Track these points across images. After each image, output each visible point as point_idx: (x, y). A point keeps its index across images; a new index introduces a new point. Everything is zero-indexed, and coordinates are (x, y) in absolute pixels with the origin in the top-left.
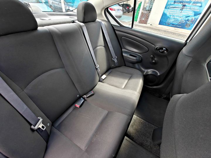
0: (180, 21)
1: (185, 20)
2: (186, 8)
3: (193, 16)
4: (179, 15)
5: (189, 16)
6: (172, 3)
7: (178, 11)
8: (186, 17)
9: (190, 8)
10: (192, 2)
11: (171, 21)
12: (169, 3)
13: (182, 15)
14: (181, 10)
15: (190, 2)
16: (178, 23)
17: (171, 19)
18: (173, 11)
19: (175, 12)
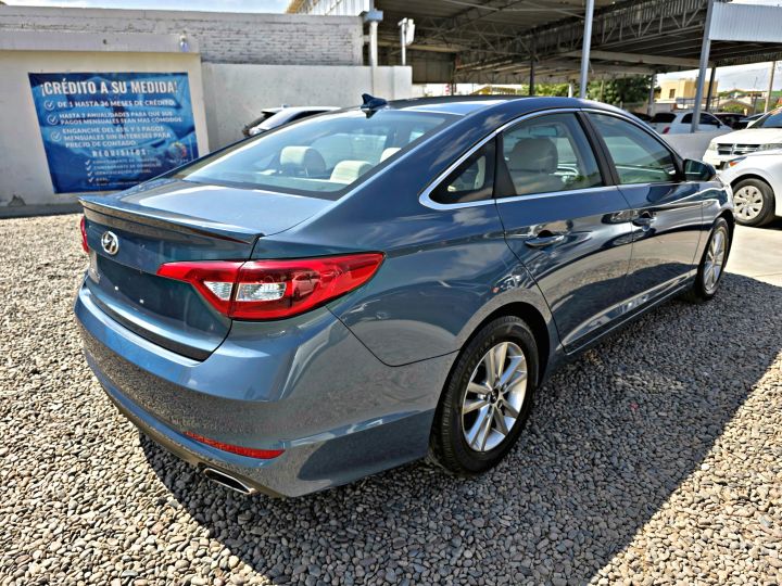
0: (144, 163)
1: (159, 157)
2: (130, 117)
3: (175, 138)
4: (123, 144)
5: (162, 143)
6: (64, 104)
7: (104, 130)
8: (155, 146)
9: (150, 118)
10: (141, 96)
11: (108, 168)
12: (48, 105)
13: (133, 143)
14: (116, 125)
15: (132, 97)
16: (141, 171)
17: (98, 162)
18: (84, 131)
19: (96, 134)
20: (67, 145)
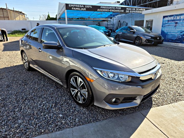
0: (177, 36)
1: (181, 35)
2: (178, 25)
4: (175, 31)
5: (183, 32)
6: (167, 22)
7: (173, 28)
8: (181, 32)
9: (182, 25)
10: (182, 20)
11: (170, 37)
12: (164, 23)
13: (177, 31)
14: (175, 27)
15: (180, 20)
16: (176, 38)
17: (169, 35)
18: (169, 28)
19: (170, 29)
20: (165, 31)
